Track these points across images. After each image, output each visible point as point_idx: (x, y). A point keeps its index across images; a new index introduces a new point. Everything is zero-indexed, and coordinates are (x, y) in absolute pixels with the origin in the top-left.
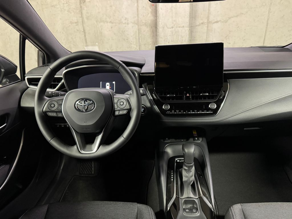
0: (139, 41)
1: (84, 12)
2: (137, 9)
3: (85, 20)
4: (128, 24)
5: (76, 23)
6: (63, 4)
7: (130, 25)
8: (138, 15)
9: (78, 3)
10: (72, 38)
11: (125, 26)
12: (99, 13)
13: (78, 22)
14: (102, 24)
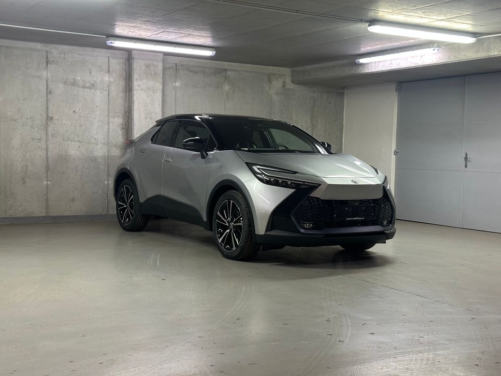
0: (108, 163)
1: (50, 129)
2: (108, 131)
3: (50, 137)
4: (97, 144)
5: (38, 139)
6: (27, 119)
7: (100, 146)
8: (108, 136)
9: (44, 120)
10: (30, 156)
11: (94, 147)
12: (67, 131)
13: (41, 138)
14: (68, 142)
